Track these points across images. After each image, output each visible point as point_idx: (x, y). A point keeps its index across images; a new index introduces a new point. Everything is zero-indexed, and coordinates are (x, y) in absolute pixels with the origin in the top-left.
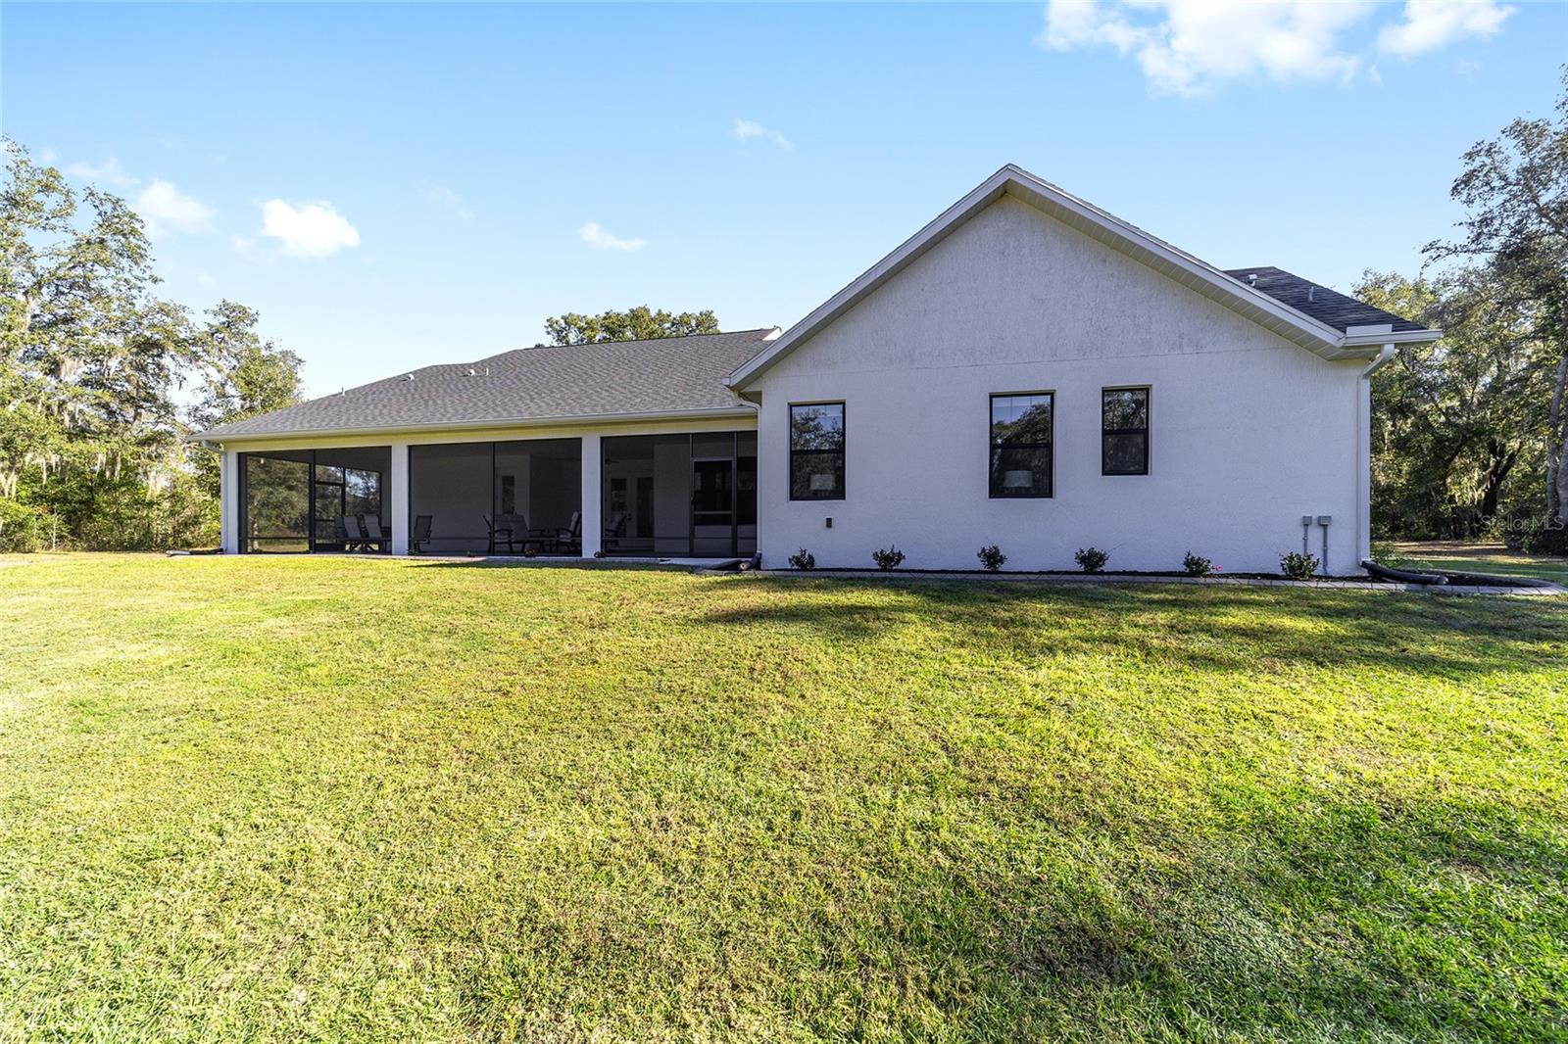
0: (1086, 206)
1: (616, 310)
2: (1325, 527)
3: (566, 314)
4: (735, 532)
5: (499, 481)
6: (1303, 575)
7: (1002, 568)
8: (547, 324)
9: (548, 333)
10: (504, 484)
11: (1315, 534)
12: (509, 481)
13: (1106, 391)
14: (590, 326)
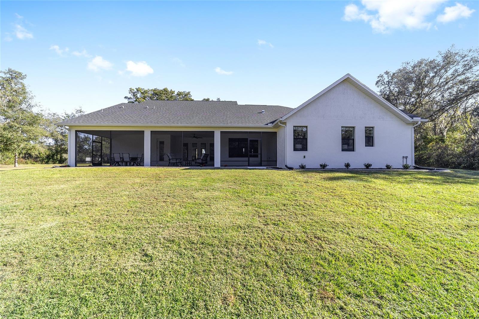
0: (364, 86)
1: (158, 88)
2: (406, 158)
3: (137, 88)
4: (249, 159)
5: (159, 143)
6: (408, 168)
7: (350, 168)
8: (129, 90)
9: (130, 93)
10: (160, 144)
11: (405, 159)
12: (162, 143)
13: (366, 127)
14: (146, 92)
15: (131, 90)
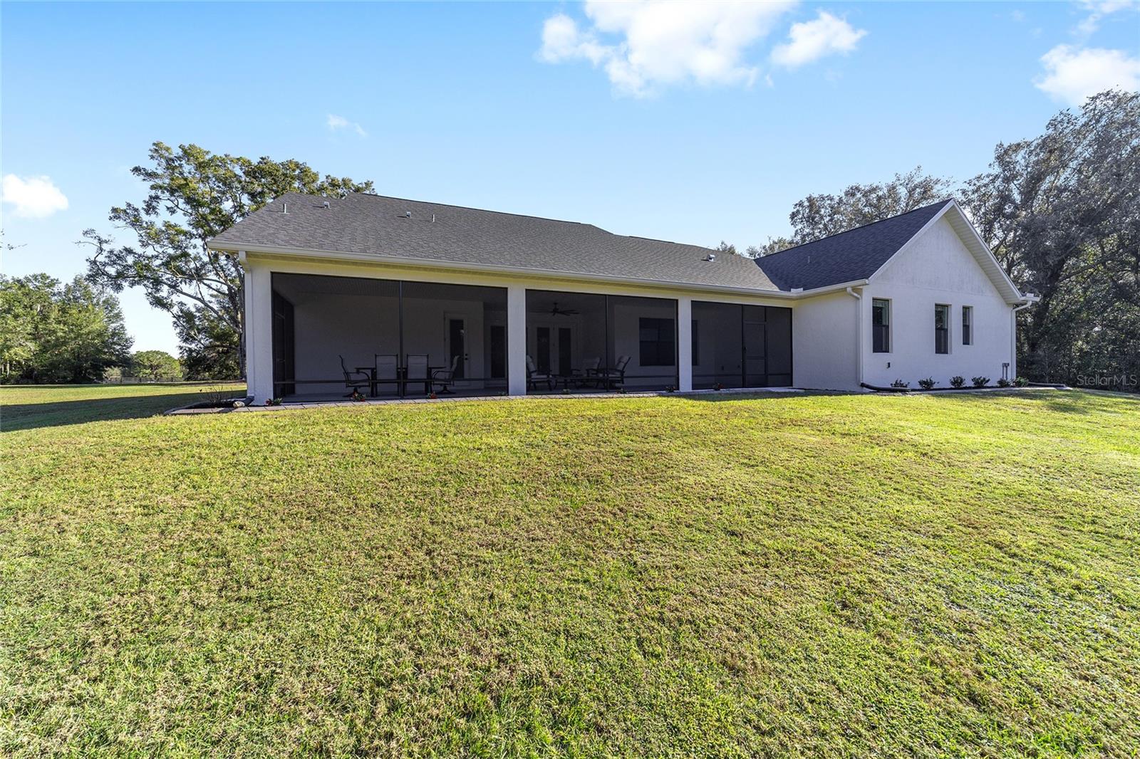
2: (1007, 367)
11: (1005, 370)
15: (158, 149)
